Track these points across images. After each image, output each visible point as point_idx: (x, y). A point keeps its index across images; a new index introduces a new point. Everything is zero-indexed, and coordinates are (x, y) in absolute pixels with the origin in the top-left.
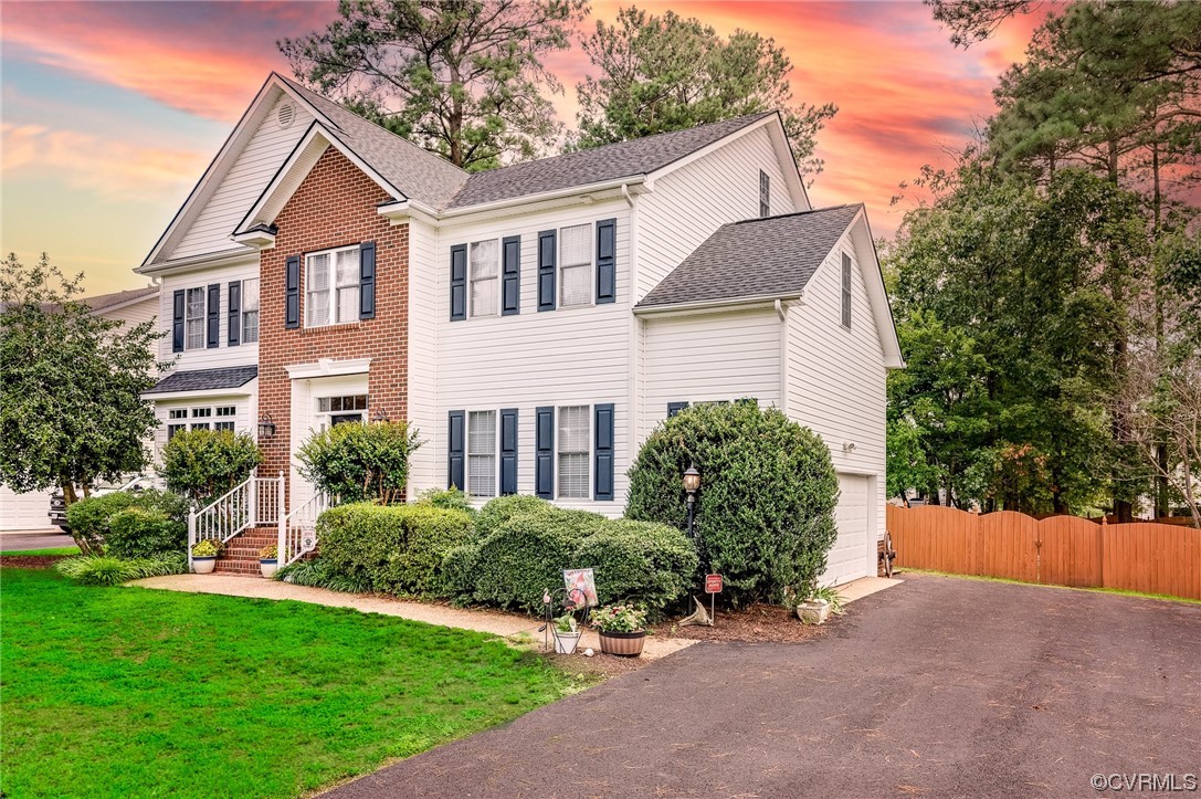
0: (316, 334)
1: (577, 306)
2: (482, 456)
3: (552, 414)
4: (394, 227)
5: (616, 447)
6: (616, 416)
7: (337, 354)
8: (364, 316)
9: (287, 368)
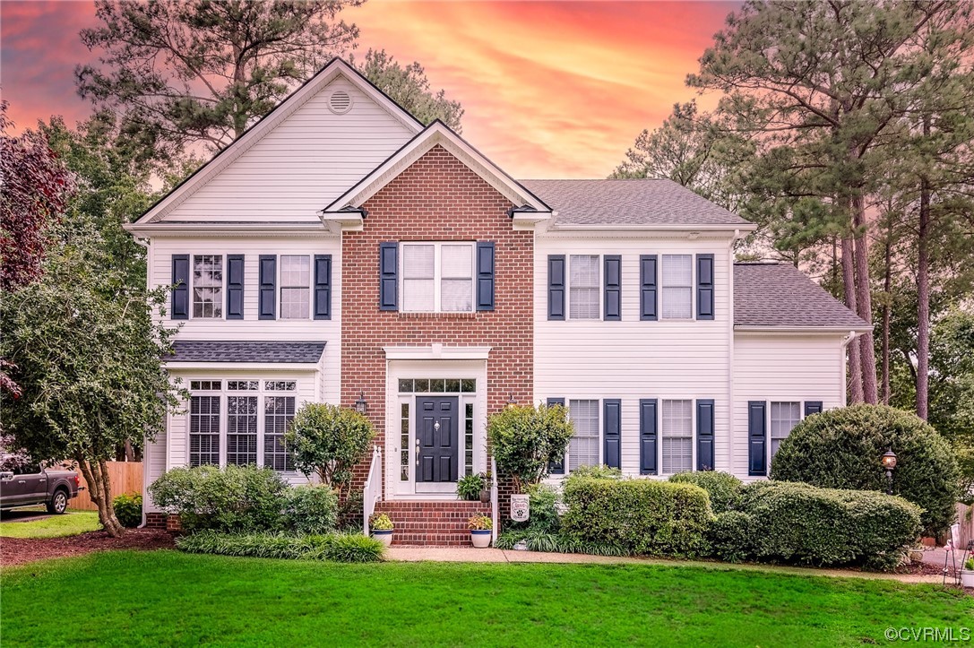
0: (420, 319)
1: (677, 318)
2: (583, 438)
3: (655, 405)
4: (516, 232)
5: (716, 433)
6: (716, 409)
7: (448, 340)
8: (482, 308)
9: (386, 348)
